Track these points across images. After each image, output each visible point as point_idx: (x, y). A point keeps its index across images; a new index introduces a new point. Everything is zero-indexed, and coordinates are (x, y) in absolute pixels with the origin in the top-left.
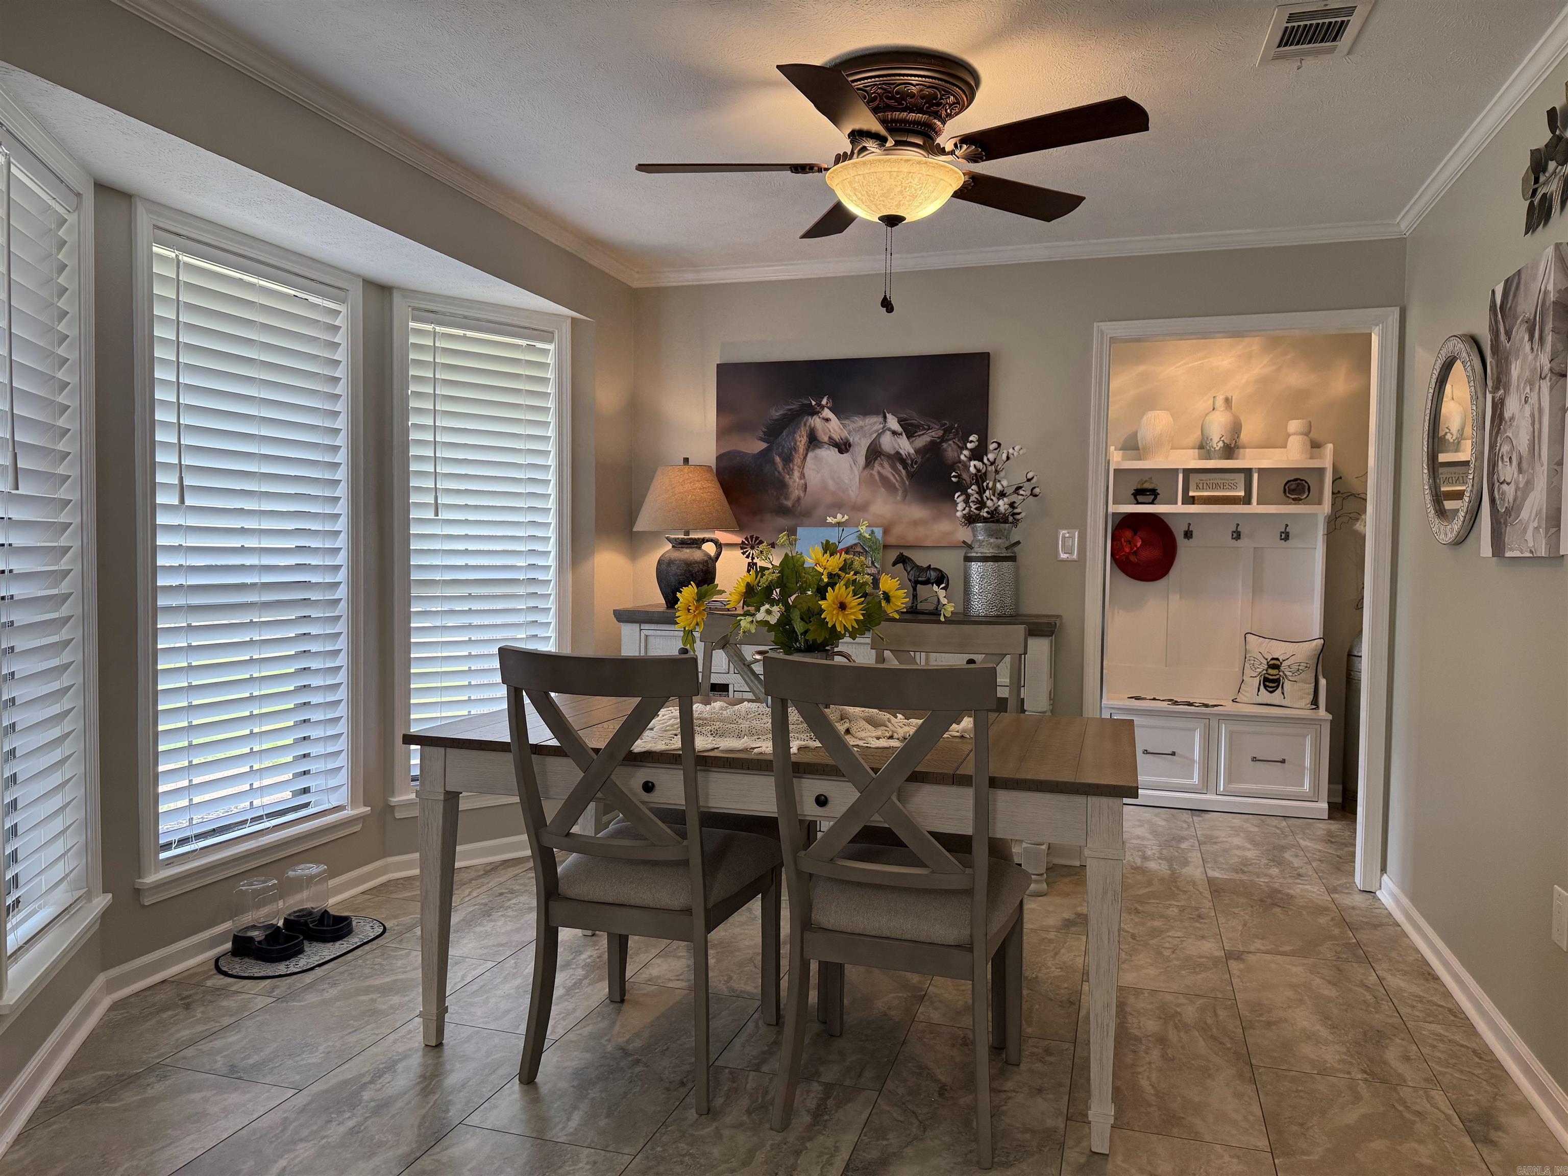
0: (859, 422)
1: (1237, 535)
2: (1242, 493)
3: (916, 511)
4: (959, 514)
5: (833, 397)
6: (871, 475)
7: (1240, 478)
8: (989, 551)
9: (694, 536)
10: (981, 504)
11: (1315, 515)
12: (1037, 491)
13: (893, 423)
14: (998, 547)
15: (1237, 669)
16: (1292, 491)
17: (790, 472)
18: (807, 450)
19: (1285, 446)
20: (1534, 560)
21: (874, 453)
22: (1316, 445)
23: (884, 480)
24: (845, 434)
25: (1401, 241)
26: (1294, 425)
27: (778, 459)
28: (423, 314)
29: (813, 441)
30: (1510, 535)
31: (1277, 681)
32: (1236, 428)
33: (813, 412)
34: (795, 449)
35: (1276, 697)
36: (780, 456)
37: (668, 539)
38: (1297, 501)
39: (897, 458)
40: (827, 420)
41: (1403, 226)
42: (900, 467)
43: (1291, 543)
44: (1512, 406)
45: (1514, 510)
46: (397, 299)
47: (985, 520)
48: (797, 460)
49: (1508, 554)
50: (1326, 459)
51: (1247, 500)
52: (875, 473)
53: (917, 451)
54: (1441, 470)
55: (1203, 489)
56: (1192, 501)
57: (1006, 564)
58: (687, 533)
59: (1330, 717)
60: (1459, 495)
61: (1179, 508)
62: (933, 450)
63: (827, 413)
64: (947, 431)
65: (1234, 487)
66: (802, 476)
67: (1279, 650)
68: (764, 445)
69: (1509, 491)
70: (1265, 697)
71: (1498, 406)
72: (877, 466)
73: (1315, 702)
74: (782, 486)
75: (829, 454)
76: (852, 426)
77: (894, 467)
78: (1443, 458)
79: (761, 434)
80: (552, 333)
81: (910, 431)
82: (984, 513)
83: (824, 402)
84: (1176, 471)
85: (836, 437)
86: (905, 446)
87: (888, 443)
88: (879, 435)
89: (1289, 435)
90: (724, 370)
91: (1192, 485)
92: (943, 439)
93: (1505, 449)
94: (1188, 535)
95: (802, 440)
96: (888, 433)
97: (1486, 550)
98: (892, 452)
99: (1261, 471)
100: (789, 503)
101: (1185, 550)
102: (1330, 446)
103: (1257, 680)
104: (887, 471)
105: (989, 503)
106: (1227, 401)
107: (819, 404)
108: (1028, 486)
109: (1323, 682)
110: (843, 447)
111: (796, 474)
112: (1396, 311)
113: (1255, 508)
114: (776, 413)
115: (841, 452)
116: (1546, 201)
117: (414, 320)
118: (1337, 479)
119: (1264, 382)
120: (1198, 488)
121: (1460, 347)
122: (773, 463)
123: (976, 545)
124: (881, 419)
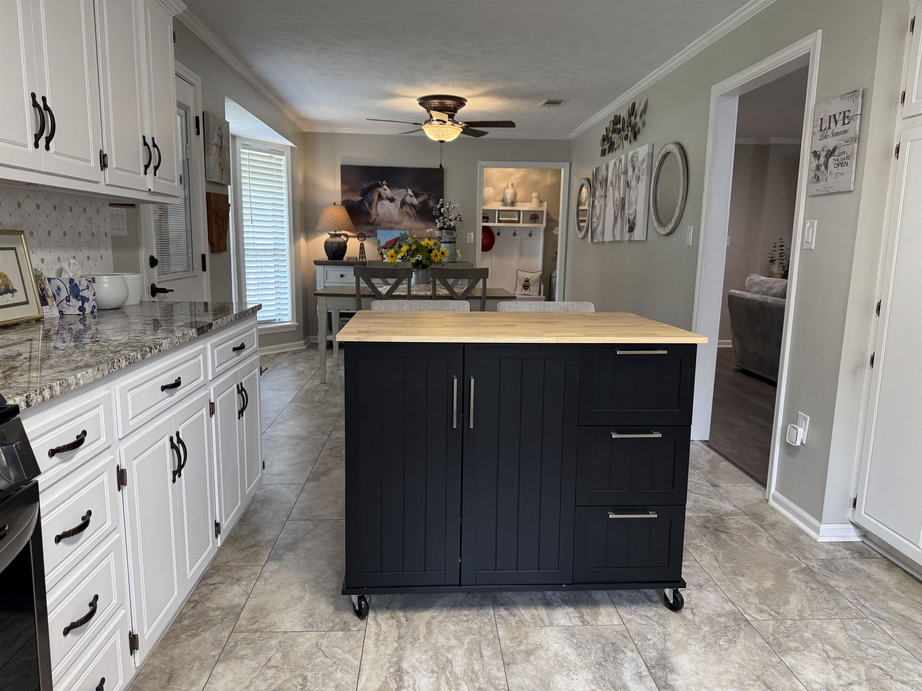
0: (397, 191)
1: (515, 234)
2: (517, 219)
3: (420, 225)
4: (438, 227)
5: (387, 181)
6: (403, 212)
7: (516, 213)
8: (447, 240)
9: (338, 232)
10: (444, 223)
11: (540, 227)
12: (462, 219)
13: (410, 192)
14: (450, 238)
15: (514, 283)
16: (533, 219)
17: (371, 209)
18: (378, 201)
19: (531, 202)
20: (599, 243)
21: (403, 203)
22: (541, 202)
23: (408, 214)
24: (392, 195)
25: (570, 141)
26: (534, 195)
27: (366, 204)
28: (245, 146)
29: (380, 197)
30: (595, 237)
31: (528, 286)
32: (515, 195)
33: (380, 186)
34: (373, 200)
35: (527, 292)
36: (367, 202)
37: (329, 234)
38: (535, 222)
39: (412, 205)
40: (385, 190)
41: (571, 136)
42: (413, 209)
43: (532, 237)
44: (596, 203)
45: (596, 230)
46: (237, 140)
47: (446, 229)
48: (374, 204)
49: (594, 241)
50: (544, 208)
51: (518, 222)
52: (404, 210)
53: (419, 203)
54: (580, 212)
55: (504, 217)
56: (500, 221)
57: (453, 244)
58: (335, 232)
59: (545, 297)
60: (584, 221)
61: (496, 224)
62: (424, 203)
63: (385, 187)
64: (430, 196)
65: (514, 217)
66: (376, 210)
67: (528, 276)
68: (360, 198)
69: (595, 224)
70: (524, 292)
71: (593, 202)
72: (405, 208)
73: (540, 293)
74: (368, 214)
75: (386, 203)
76: (395, 192)
77: (411, 209)
78: (581, 208)
79: (359, 194)
80: (284, 152)
81: (416, 195)
82: (446, 227)
83: (384, 182)
84: (495, 210)
85: (389, 196)
86: (415, 201)
87: (408, 199)
88: (405, 197)
89: (532, 198)
90: (343, 167)
91: (500, 216)
92: (428, 199)
93: (594, 213)
94: (499, 234)
95: (376, 197)
96: (408, 196)
97: (590, 240)
98: (410, 203)
99: (524, 211)
100: (371, 221)
101: (497, 239)
102: (545, 203)
103: (521, 287)
104: (408, 210)
105: (447, 223)
106: (512, 184)
107: (382, 183)
108: (459, 217)
109: (542, 286)
110: (392, 200)
111: (374, 210)
112: (569, 164)
113: (521, 225)
114: (365, 186)
115: (391, 202)
116: (605, 150)
117: (243, 148)
118: (548, 214)
119: (524, 177)
120: (502, 217)
121: (586, 182)
122: (365, 205)
123: (443, 238)
124: (406, 190)
